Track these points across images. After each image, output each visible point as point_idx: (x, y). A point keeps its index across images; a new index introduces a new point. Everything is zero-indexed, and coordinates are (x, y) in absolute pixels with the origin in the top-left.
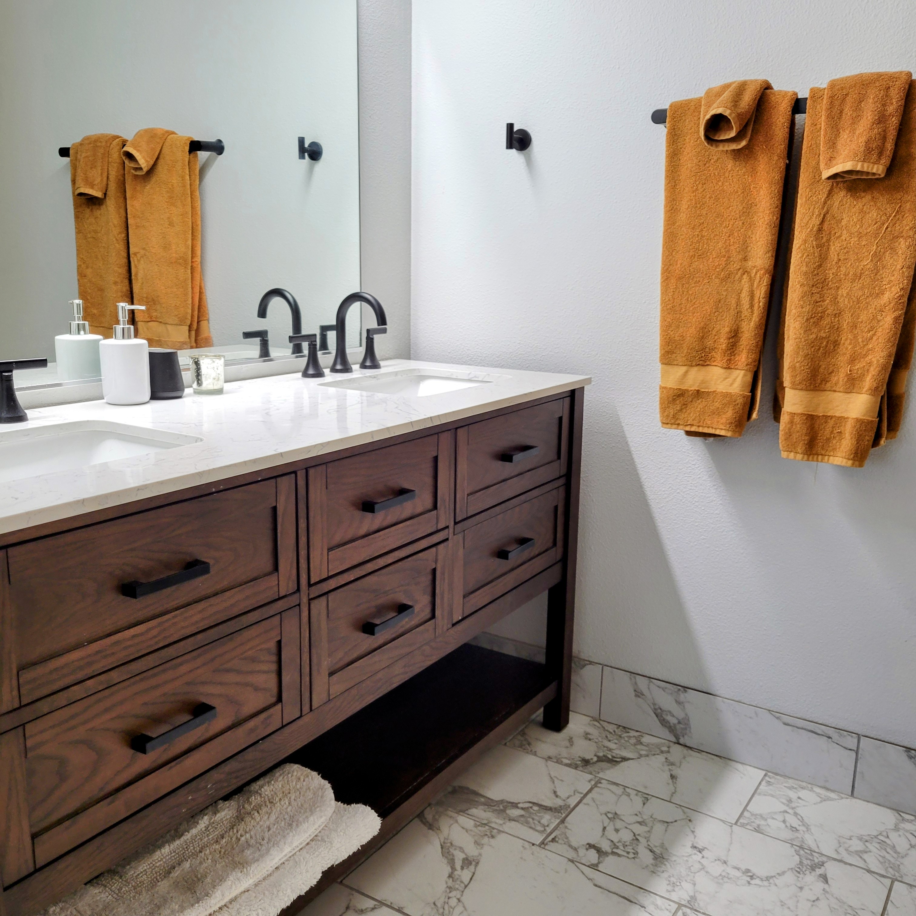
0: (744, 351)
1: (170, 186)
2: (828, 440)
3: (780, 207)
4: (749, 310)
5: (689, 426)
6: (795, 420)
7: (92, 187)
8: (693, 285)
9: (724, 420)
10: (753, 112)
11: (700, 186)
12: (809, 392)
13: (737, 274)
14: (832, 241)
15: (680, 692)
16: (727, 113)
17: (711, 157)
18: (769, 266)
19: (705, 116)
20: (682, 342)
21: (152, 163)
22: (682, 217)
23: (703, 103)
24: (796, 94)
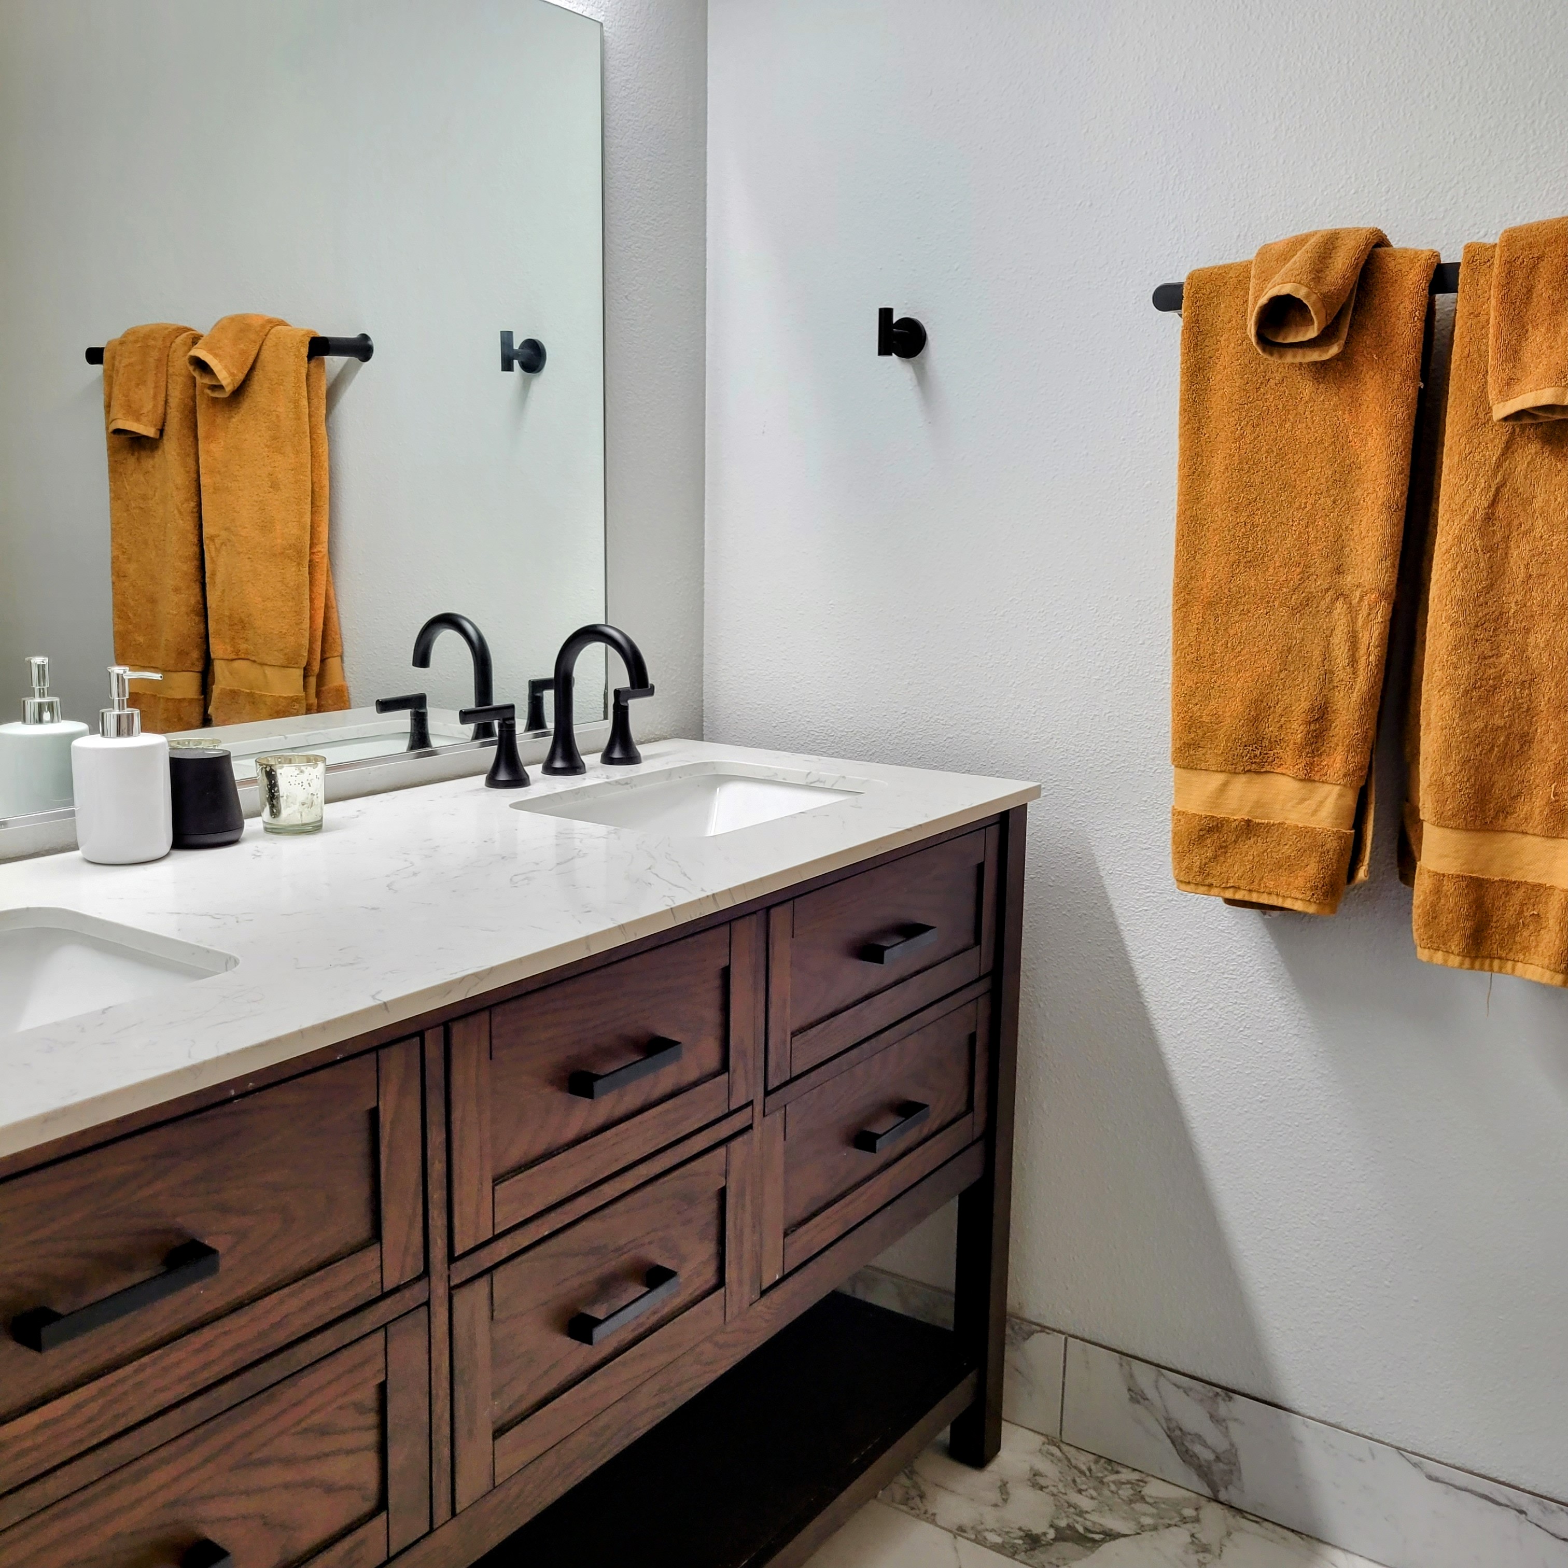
0: (1340, 748)
1: (274, 419)
2: (1513, 929)
3: (1407, 472)
4: (1349, 669)
5: (1231, 890)
6: (1445, 888)
7: (138, 419)
8: (1236, 618)
9: (1300, 882)
10: (1352, 290)
11: (1249, 430)
12: (1473, 834)
13: (1323, 598)
14: (1514, 540)
15: (1219, 1400)
16: (1301, 293)
17: (1269, 375)
18: (1387, 586)
19: (1257, 298)
20: (1216, 727)
21: (241, 377)
22: (1215, 487)
23: (1253, 272)
24: (1437, 255)
